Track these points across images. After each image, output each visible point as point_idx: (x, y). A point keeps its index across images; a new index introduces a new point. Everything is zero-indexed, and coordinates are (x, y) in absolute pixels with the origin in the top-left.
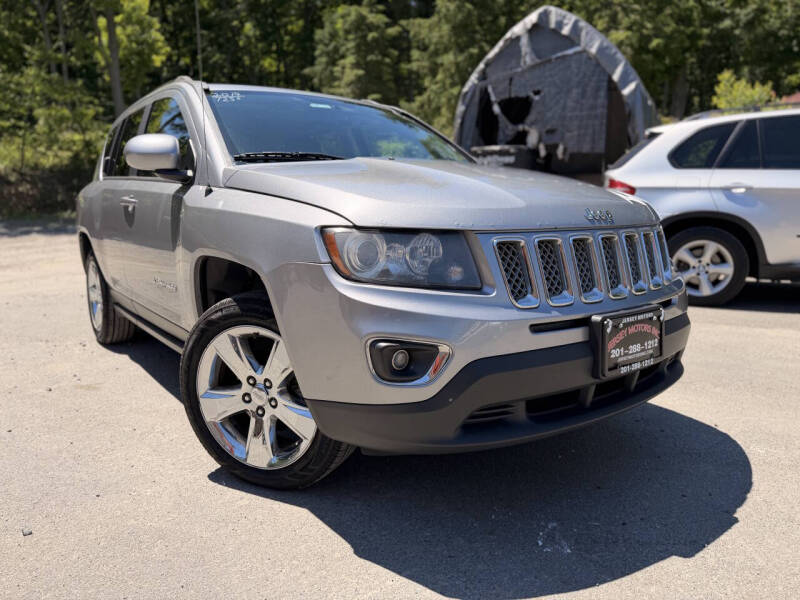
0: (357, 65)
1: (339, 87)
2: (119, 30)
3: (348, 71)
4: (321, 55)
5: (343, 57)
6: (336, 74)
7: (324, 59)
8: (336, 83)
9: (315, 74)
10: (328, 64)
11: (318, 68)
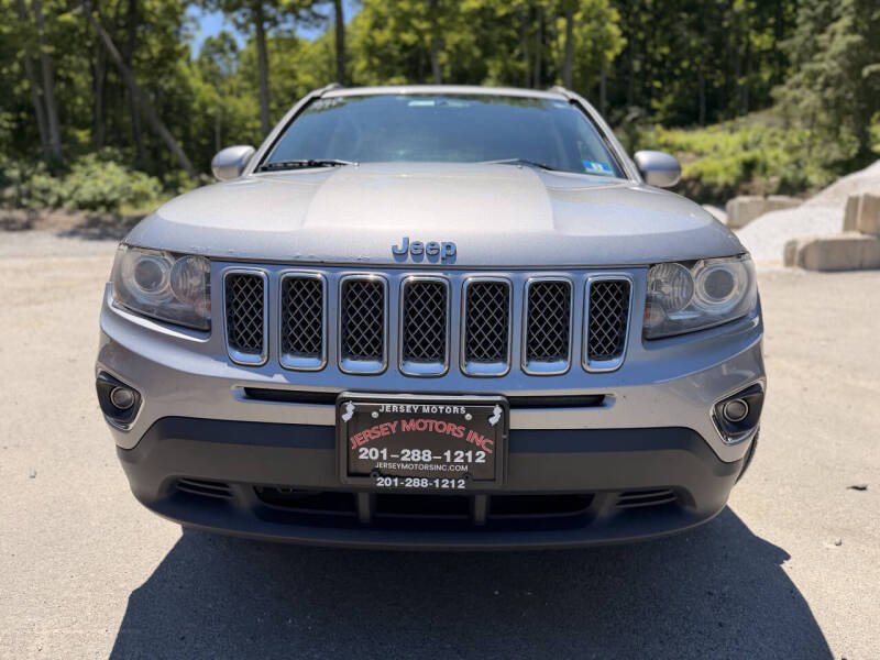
0: (853, 29)
1: (822, 60)
2: (576, 31)
3: (838, 37)
4: (804, 23)
5: (837, 19)
6: (821, 44)
7: (808, 27)
8: (818, 56)
9: (794, 48)
10: (813, 32)
11: (798, 40)
